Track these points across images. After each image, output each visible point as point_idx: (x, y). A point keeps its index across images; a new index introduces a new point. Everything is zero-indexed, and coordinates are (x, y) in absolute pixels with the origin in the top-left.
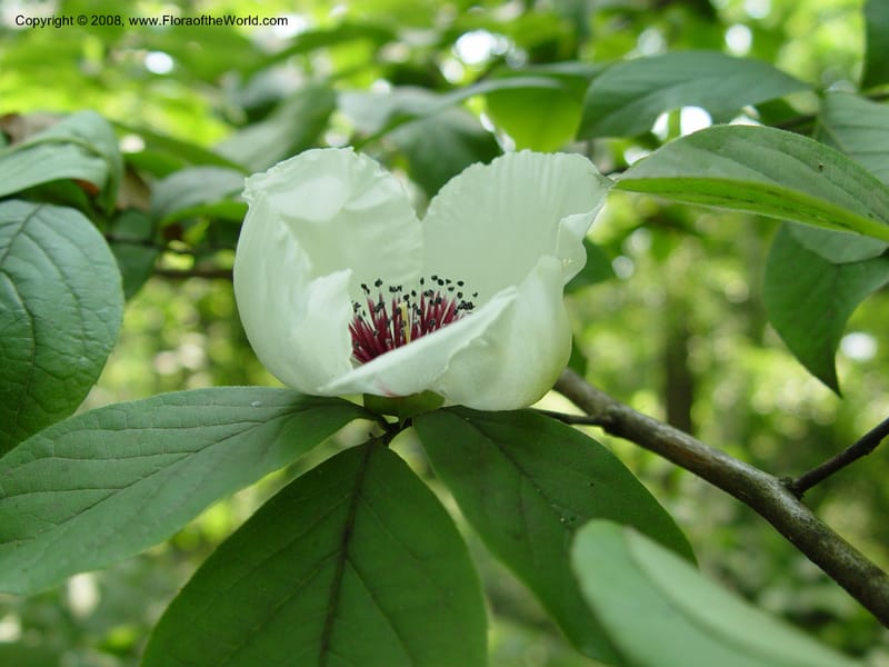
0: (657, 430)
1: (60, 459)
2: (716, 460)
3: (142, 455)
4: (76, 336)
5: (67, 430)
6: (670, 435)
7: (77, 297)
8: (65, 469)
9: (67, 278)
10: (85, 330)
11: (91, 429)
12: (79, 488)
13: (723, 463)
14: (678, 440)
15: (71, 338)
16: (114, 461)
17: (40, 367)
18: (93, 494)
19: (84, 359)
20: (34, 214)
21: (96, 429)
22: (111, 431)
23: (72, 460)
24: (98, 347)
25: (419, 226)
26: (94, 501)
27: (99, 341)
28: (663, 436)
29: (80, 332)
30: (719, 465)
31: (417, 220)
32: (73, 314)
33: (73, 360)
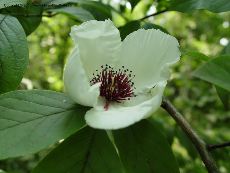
0: (176, 113)
1: (2, 107)
2: (190, 131)
3: (29, 112)
4: (14, 69)
5: (5, 97)
6: (179, 117)
7: (15, 54)
8: (4, 111)
9: (12, 47)
10: (17, 66)
11: (12, 98)
12: (8, 119)
13: (192, 133)
14: (181, 119)
15: (13, 69)
16: (19, 111)
17: (3, 79)
18: (12, 123)
19: (16, 77)
20: (3, 20)
21: (14, 98)
22: (19, 100)
23: (6, 108)
24: (21, 72)
25: (121, 44)
26: (12, 125)
27: (21, 70)
28: (177, 116)
29: (16, 67)
30: (191, 133)
31: (121, 41)
32: (14, 61)
33: (13, 77)
